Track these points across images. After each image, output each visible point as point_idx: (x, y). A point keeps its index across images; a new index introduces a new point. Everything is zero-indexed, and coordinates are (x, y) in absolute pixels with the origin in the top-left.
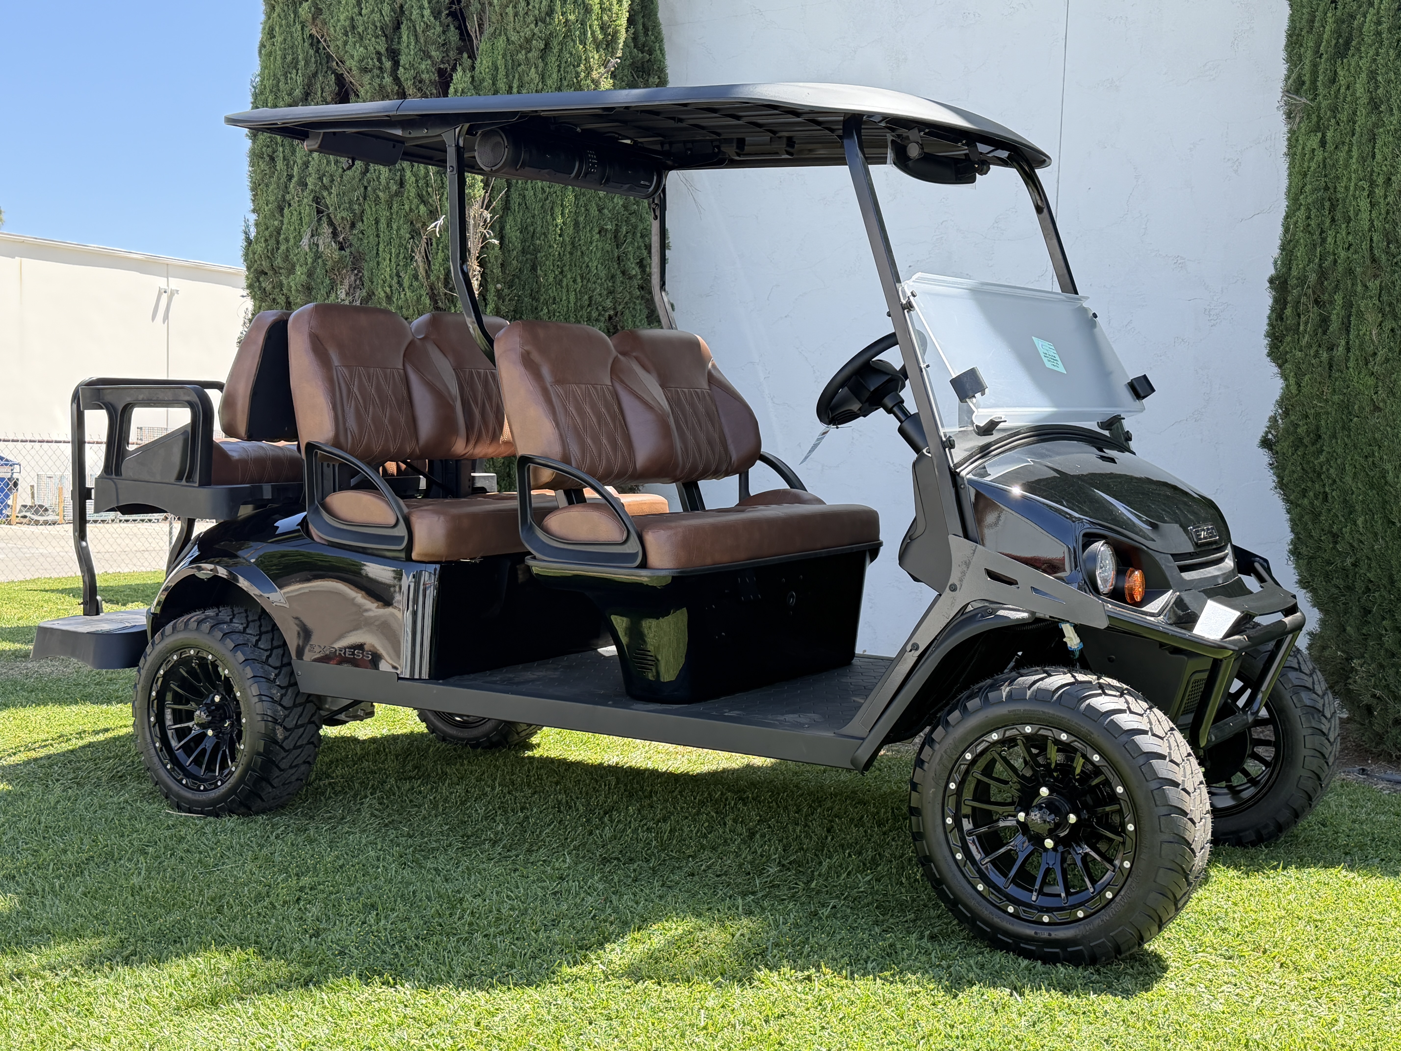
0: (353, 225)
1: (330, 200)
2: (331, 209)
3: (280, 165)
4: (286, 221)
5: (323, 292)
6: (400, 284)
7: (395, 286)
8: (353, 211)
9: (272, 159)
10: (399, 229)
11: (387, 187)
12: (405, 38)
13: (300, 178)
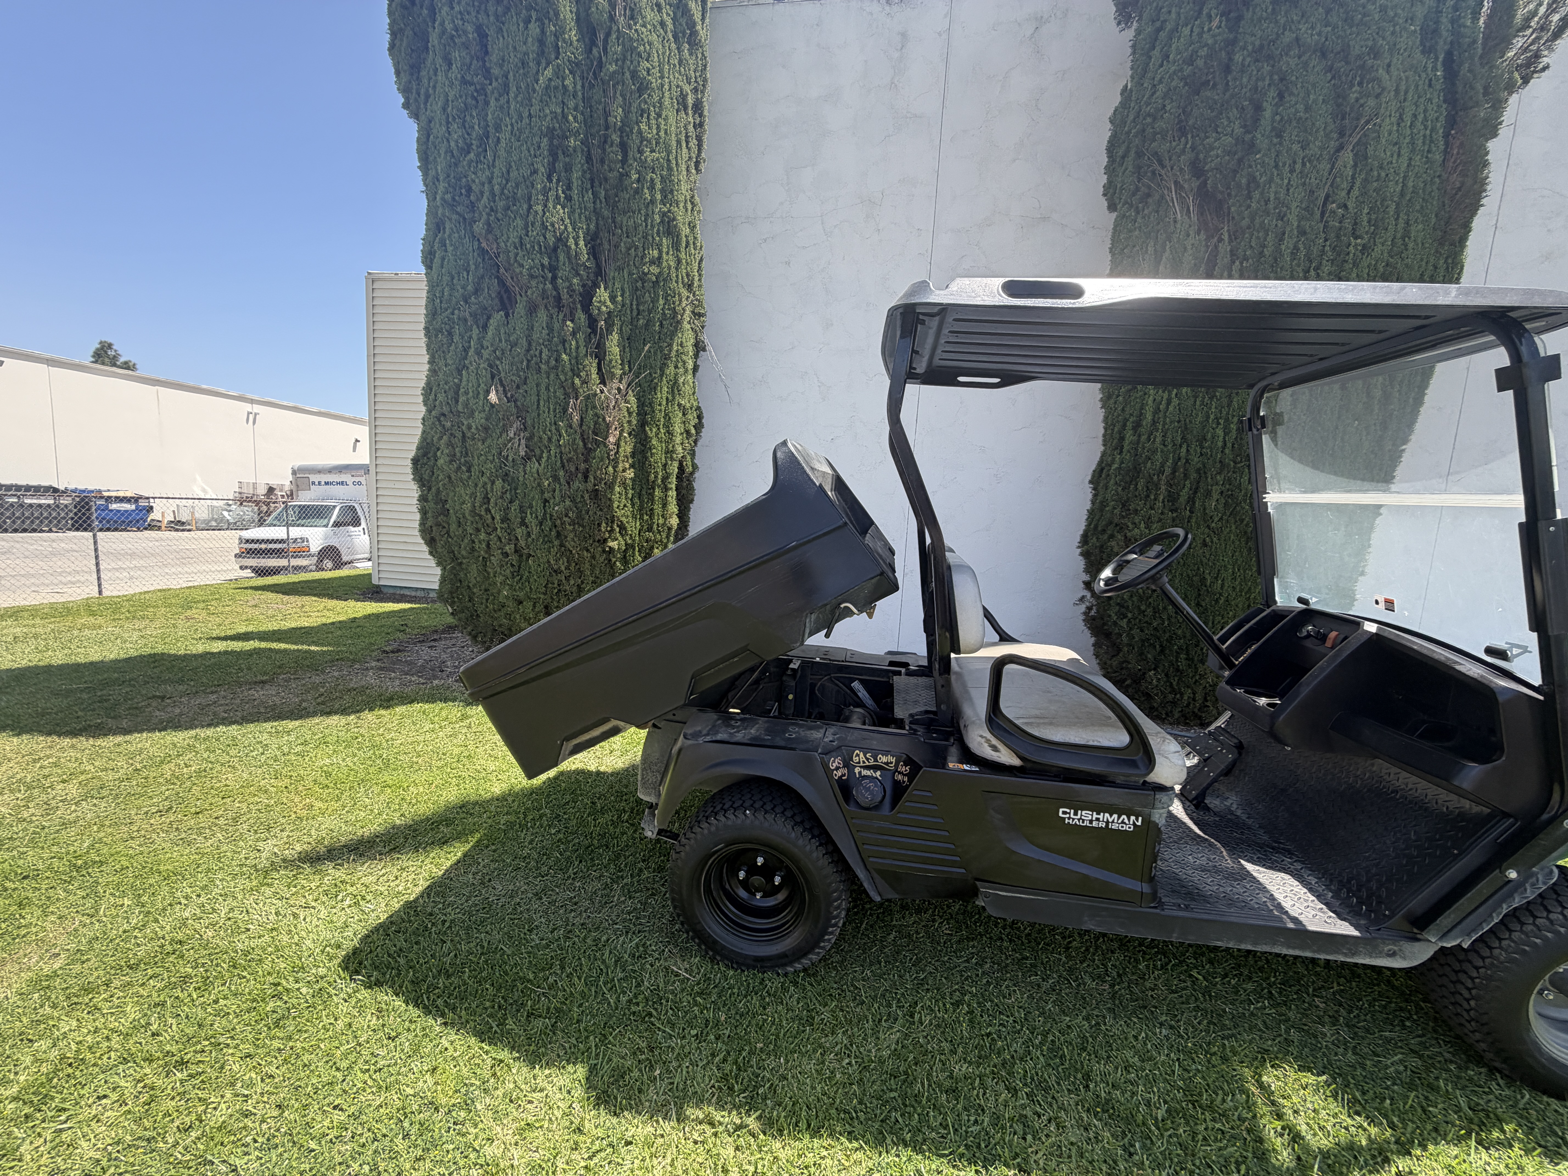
0: (518, 387)
1: (504, 366)
2: (503, 375)
3: (456, 338)
4: (464, 379)
5: (498, 431)
6: (558, 430)
7: (554, 431)
8: (519, 376)
9: (450, 334)
10: (555, 392)
11: (548, 362)
12: (561, 258)
13: (476, 349)
